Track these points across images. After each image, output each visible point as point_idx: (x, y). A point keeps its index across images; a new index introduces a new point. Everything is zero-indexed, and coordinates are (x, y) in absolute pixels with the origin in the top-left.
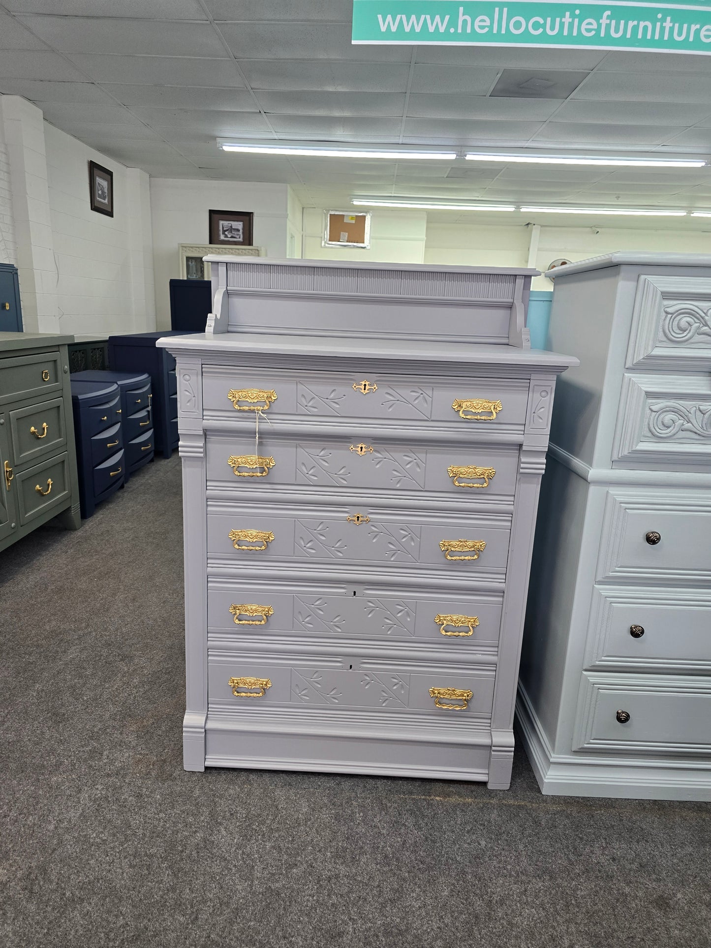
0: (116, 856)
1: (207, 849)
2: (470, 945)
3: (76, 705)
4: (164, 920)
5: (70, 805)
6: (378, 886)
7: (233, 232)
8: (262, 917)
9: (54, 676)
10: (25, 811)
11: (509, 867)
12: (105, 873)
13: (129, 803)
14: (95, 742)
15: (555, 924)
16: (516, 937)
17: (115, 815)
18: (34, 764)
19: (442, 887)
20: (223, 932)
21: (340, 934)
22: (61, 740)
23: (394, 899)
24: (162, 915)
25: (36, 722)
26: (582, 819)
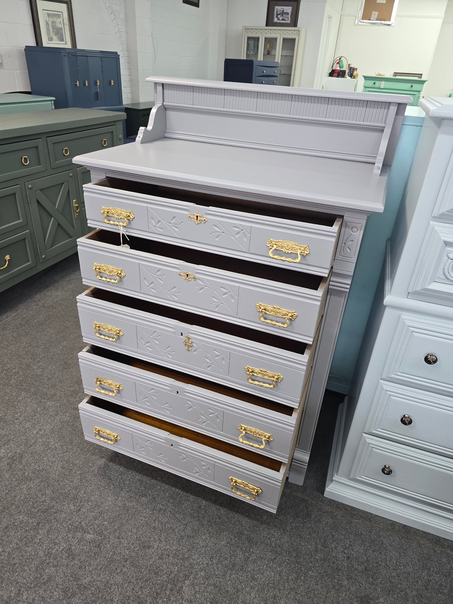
0: (57, 459)
1: (104, 470)
2: (220, 582)
4: (63, 505)
5: (49, 421)
6: (186, 524)
7: (284, 16)
8: (113, 521)
10: (27, 419)
11: (273, 539)
12: (48, 467)
13: (78, 429)
15: (282, 588)
16: (252, 588)
17: (68, 434)
18: (43, 391)
19: (223, 538)
20: (89, 522)
21: (149, 547)
22: (61, 380)
23: (190, 536)
24: (64, 502)
25: (54, 366)
26: (342, 522)
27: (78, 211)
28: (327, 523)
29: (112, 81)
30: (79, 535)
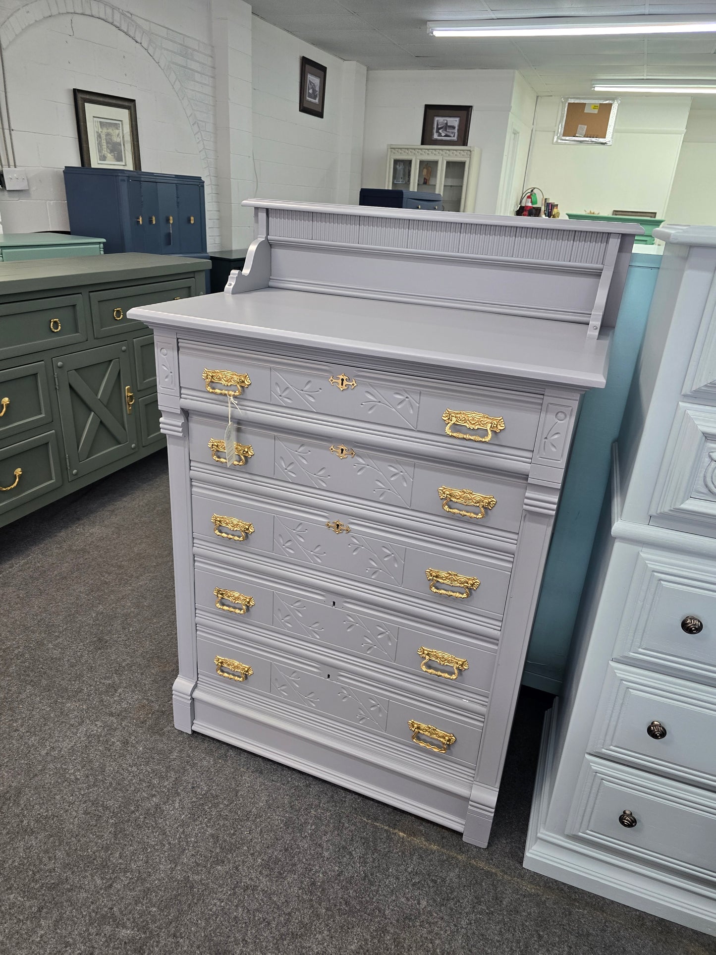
0: (78, 798)
1: (155, 817)
3: (120, 635)
4: (84, 877)
5: (68, 734)
6: (289, 914)
7: (448, 130)
8: (166, 907)
9: (118, 601)
10: (33, 730)
12: (62, 812)
13: (114, 748)
14: (117, 677)
17: (97, 756)
18: (61, 685)
20: (126, 908)
22: (92, 667)
23: (297, 935)
24: (86, 871)
25: (82, 644)
26: (555, 913)
27: (133, 402)
28: (530, 914)
29: (192, 218)
30: (108, 929)
